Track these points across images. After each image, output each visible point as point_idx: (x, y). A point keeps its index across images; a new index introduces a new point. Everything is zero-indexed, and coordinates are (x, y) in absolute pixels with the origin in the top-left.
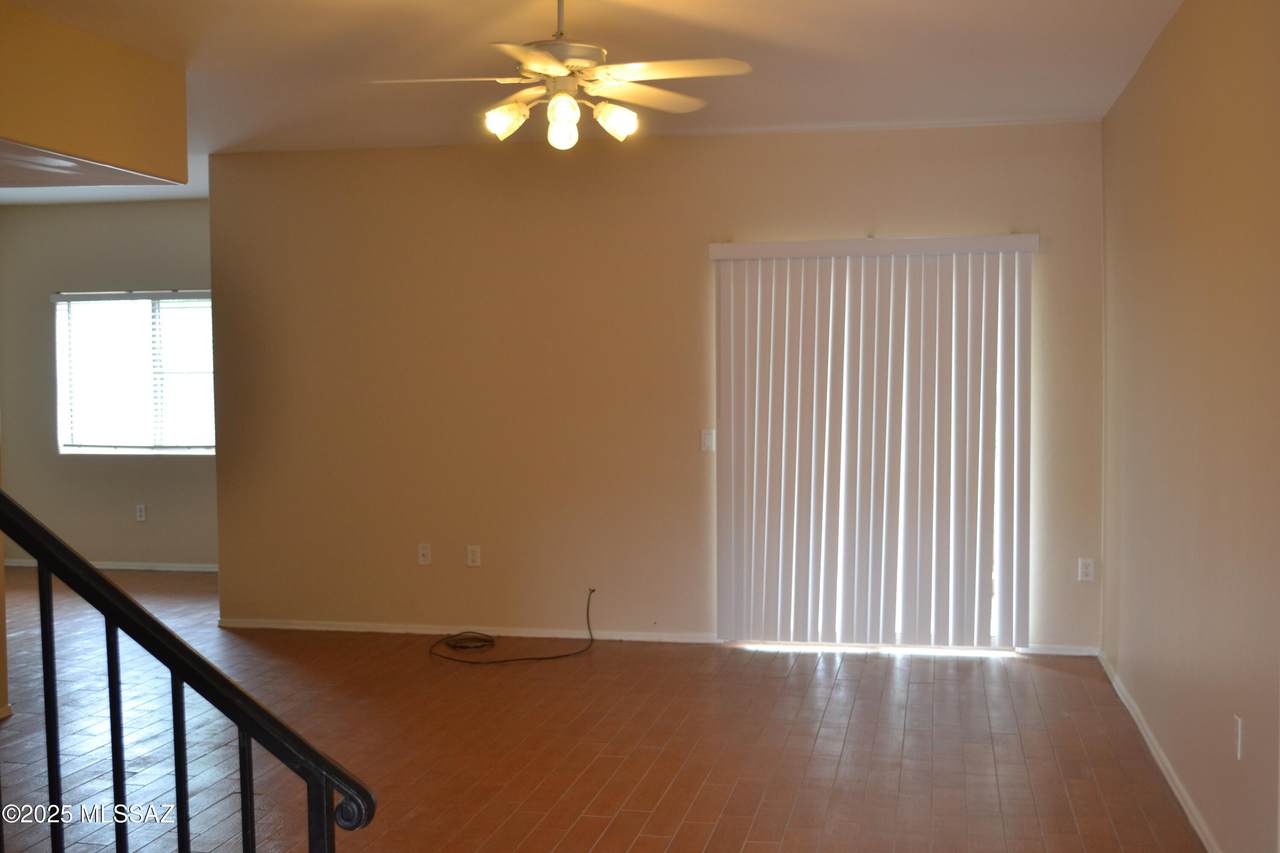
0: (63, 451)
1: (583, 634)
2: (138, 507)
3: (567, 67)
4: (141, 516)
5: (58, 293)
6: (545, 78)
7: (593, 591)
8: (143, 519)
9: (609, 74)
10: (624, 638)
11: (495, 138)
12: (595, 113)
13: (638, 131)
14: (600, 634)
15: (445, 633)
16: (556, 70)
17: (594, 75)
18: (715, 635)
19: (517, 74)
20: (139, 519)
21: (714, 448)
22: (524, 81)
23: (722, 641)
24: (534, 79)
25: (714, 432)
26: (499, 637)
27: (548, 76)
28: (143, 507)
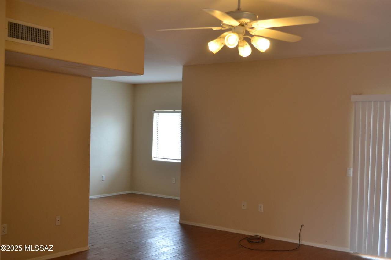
0: (154, 159)
1: (297, 242)
2: (173, 179)
3: (240, 22)
4: (174, 182)
5: (155, 110)
6: (232, 28)
7: (303, 226)
8: (174, 183)
9: (258, 25)
10: (314, 246)
11: (211, 53)
12: (251, 41)
13: (269, 48)
14: (305, 243)
15: (250, 235)
16: (235, 23)
17: (252, 25)
18: (349, 249)
19: (220, 26)
20: (173, 182)
21: (352, 176)
22: (223, 29)
23: (352, 252)
24: (227, 28)
25: (352, 169)
26: (268, 239)
27: (232, 26)
28: (174, 179)
